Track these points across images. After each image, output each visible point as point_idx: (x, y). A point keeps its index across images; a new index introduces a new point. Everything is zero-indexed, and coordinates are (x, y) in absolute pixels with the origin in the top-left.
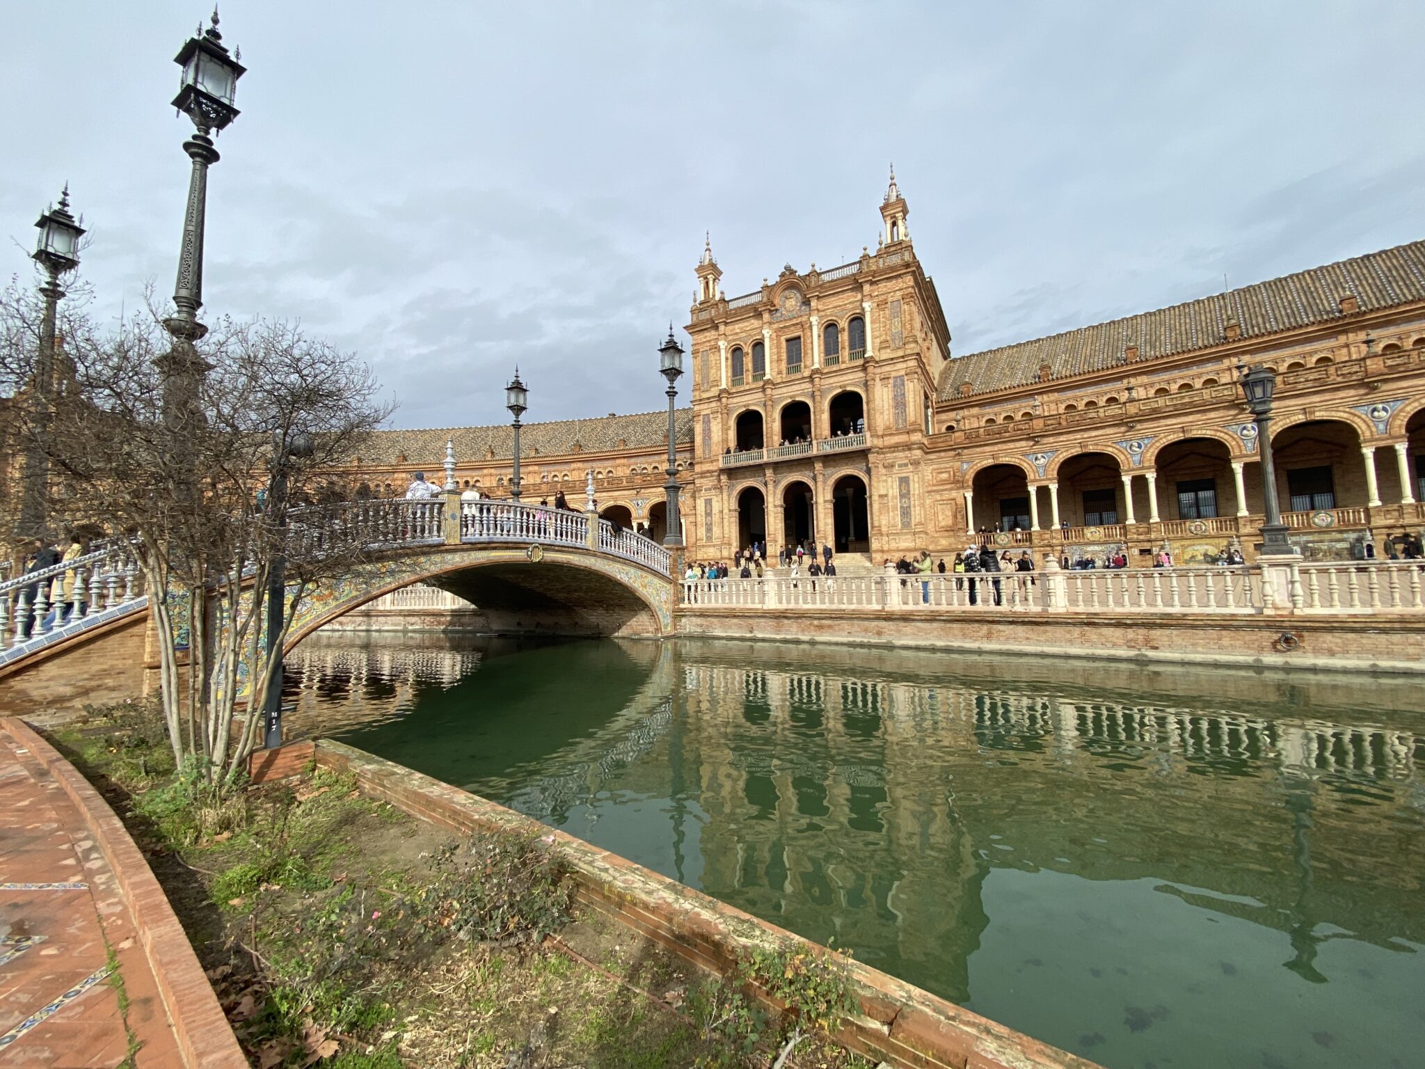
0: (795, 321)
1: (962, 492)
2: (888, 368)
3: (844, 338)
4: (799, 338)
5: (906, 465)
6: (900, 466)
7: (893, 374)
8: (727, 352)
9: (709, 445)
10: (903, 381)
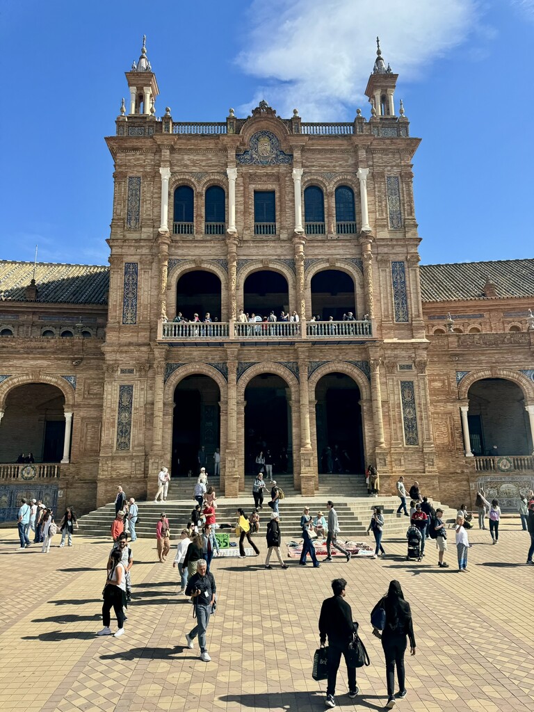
0: (269, 170)
1: (458, 405)
2: (386, 250)
3: (330, 204)
4: (273, 192)
5: (409, 367)
6: (402, 367)
7: (392, 258)
8: (170, 187)
9: (134, 306)
10: (403, 267)
